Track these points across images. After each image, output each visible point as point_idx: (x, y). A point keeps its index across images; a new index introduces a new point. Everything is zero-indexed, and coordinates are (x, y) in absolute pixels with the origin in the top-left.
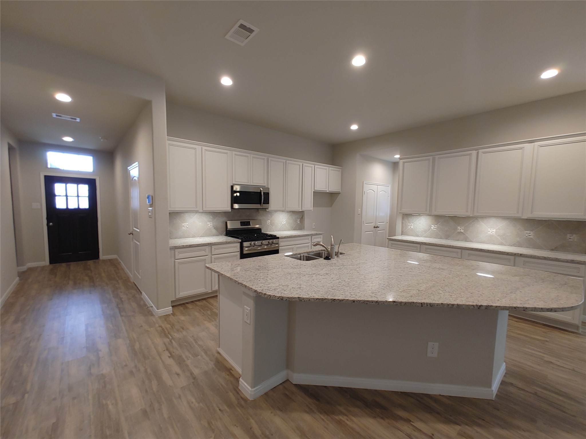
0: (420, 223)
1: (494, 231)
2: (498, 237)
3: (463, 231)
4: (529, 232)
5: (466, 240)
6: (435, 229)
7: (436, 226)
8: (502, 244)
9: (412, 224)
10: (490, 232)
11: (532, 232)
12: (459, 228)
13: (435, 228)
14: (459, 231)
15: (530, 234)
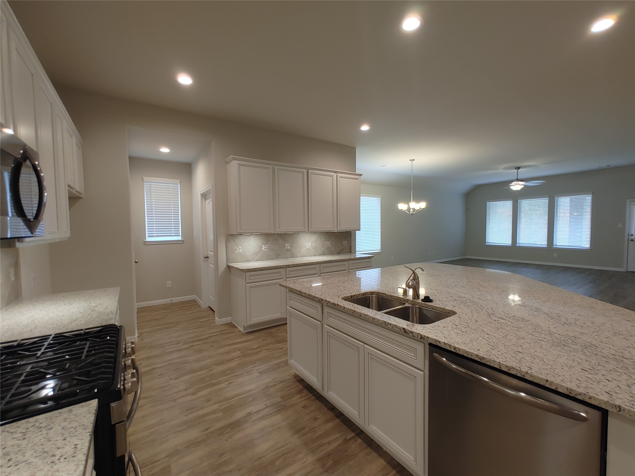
0: (249, 245)
1: (310, 244)
2: (312, 249)
3: (290, 248)
4: (327, 242)
5: (293, 256)
6: (266, 250)
7: (266, 246)
8: (315, 255)
9: (241, 247)
10: (308, 246)
11: (329, 242)
12: (286, 245)
13: (266, 248)
14: (287, 248)
15: (328, 244)
